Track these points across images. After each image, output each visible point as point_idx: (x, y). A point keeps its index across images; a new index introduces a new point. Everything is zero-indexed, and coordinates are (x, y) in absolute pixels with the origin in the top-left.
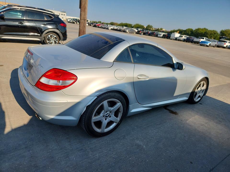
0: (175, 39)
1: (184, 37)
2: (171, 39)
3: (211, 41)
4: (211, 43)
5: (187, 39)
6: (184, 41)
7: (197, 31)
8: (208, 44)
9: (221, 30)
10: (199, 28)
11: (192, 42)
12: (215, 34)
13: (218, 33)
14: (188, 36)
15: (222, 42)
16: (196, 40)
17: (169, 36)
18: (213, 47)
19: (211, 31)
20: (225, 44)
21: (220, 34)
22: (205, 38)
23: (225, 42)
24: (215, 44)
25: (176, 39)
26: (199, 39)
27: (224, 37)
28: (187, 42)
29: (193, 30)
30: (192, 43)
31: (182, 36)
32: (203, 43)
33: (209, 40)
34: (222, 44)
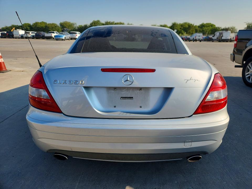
0: (20, 37)
1: (31, 34)
2: (16, 38)
3: (64, 34)
4: (65, 36)
5: (36, 34)
6: (33, 37)
7: (36, 26)
8: (64, 38)
9: (60, 23)
10: (37, 22)
11: (44, 37)
12: (56, 27)
13: (58, 26)
14: (36, 32)
15: (73, 34)
16: (46, 35)
17: (11, 34)
18: (68, 40)
19: (50, 24)
20: (76, 35)
21: (60, 27)
22: (55, 32)
23: (75, 33)
24: (69, 37)
25: (22, 37)
26: (51, 34)
27: (65, 29)
28: (37, 38)
29: (31, 24)
30: (43, 39)
31: (29, 33)
32: (58, 37)
33: (62, 34)
34: (74, 36)
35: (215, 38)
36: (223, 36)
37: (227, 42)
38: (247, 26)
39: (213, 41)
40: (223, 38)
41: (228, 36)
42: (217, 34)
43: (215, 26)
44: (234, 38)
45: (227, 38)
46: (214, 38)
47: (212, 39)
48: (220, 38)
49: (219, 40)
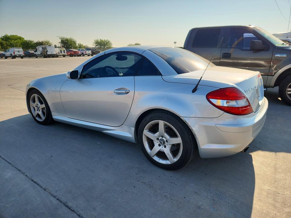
35: (38, 53)
36: (47, 51)
37: (53, 57)
38: (60, 40)
39: (37, 57)
40: (48, 53)
41: (53, 51)
42: (40, 49)
43: (23, 39)
44: (59, 53)
45: (53, 53)
46: (36, 53)
47: (35, 54)
48: (46, 54)
49: (44, 55)
